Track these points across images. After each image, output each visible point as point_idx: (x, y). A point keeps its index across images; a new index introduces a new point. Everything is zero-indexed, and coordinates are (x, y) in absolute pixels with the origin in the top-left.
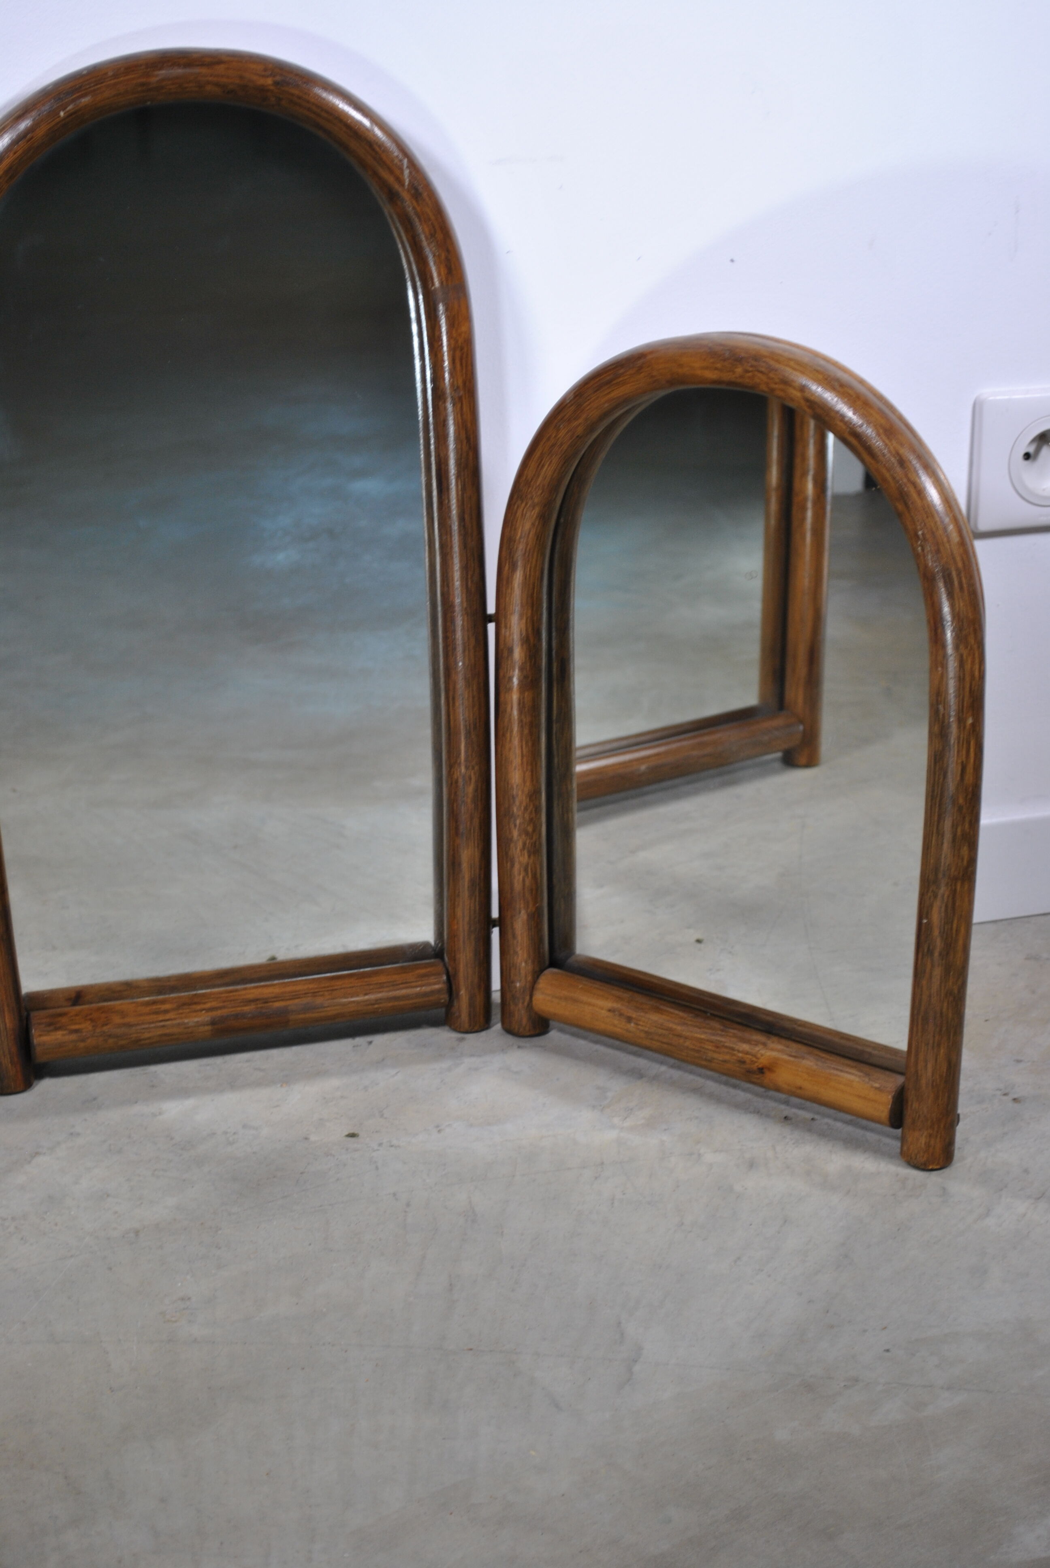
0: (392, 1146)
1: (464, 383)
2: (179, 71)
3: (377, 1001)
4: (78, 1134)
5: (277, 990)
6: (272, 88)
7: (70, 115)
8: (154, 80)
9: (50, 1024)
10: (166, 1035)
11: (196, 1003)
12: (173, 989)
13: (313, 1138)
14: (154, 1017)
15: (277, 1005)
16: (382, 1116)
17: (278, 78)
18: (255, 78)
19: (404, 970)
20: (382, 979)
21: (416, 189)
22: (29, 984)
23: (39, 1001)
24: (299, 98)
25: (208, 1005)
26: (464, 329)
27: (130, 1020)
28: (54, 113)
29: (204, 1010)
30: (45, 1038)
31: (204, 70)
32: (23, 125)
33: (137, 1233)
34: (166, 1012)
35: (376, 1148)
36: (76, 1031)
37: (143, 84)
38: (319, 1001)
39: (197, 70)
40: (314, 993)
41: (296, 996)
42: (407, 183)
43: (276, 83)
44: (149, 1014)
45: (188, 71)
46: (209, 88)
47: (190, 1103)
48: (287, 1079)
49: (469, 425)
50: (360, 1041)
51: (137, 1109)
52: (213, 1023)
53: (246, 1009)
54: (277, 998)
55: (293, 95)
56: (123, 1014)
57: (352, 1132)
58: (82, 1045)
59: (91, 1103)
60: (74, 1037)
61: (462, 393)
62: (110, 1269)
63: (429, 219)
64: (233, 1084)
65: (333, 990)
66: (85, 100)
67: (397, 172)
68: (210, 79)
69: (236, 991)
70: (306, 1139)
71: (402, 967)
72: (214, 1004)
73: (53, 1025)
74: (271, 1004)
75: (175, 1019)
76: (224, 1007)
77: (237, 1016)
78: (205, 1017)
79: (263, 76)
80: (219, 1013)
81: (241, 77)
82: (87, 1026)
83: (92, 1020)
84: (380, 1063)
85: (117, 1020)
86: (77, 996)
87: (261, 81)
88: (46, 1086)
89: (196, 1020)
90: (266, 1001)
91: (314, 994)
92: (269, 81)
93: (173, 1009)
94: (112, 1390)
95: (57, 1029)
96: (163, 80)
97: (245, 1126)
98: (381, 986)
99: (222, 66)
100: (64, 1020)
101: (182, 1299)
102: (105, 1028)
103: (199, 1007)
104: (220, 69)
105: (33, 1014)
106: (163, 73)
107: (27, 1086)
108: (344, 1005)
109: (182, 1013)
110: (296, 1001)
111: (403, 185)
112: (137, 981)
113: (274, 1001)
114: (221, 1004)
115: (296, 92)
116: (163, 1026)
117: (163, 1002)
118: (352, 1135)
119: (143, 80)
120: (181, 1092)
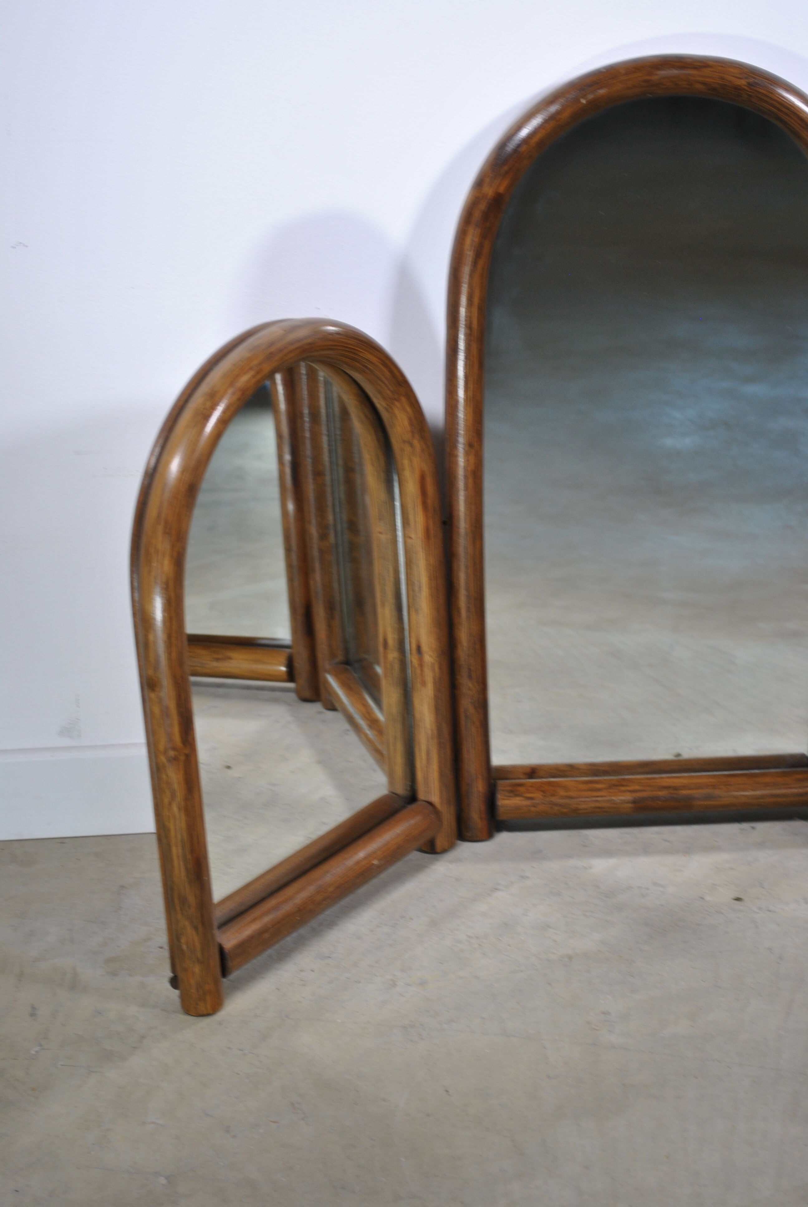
0: (769, 911)
2: (675, 72)
3: (762, 797)
4: (528, 878)
5: (685, 781)
6: (745, 87)
7: (590, 102)
8: (655, 78)
9: (511, 791)
10: (599, 808)
11: (621, 786)
12: (605, 773)
13: (708, 898)
14: (590, 793)
15: (685, 792)
16: (761, 886)
17: (751, 80)
18: (732, 79)
19: (784, 774)
20: (767, 780)
22: (497, 760)
23: (504, 773)
24: (766, 96)
25: (631, 788)
27: (571, 794)
28: (577, 100)
29: (627, 791)
30: (507, 802)
31: (694, 72)
32: (553, 109)
33: (570, 958)
34: (599, 790)
35: (756, 911)
36: (530, 798)
37: (646, 81)
38: (717, 792)
39: (688, 72)
41: (699, 787)
43: (749, 84)
44: (585, 790)
45: (681, 72)
46: (698, 86)
47: (612, 862)
48: (687, 850)
50: (746, 826)
51: (573, 862)
52: (634, 802)
53: (661, 793)
54: (685, 787)
55: (761, 93)
56: (566, 788)
57: (737, 896)
58: (533, 809)
59: (537, 855)
60: (528, 802)
62: (549, 984)
64: (647, 850)
65: (726, 785)
66: (602, 92)
68: (698, 79)
69: (654, 778)
70: (702, 898)
71: (784, 772)
72: (637, 787)
73: (514, 792)
74: (680, 791)
75: (605, 796)
76: (645, 791)
77: (654, 799)
78: (628, 797)
79: (741, 78)
80: (640, 794)
81: (722, 79)
82: (538, 795)
83: (543, 791)
84: (761, 845)
85: (562, 793)
86: (532, 772)
87: (737, 82)
88: (504, 838)
89: (622, 798)
90: (676, 788)
91: (714, 786)
92: (744, 82)
93: (605, 789)
94: (549, 1077)
95: (517, 795)
96: (662, 78)
97: (655, 884)
98: (766, 785)
99: (709, 69)
100: (521, 789)
101: (604, 1013)
102: (553, 799)
103: (623, 788)
104: (707, 71)
105: (500, 782)
106: (663, 73)
107: (489, 836)
108: (735, 797)
109: (611, 792)
110: (700, 791)
112: (579, 764)
113: (683, 790)
114: (641, 788)
116: (596, 801)
117: (597, 782)
118: (738, 899)
119: (648, 78)
120: (606, 852)
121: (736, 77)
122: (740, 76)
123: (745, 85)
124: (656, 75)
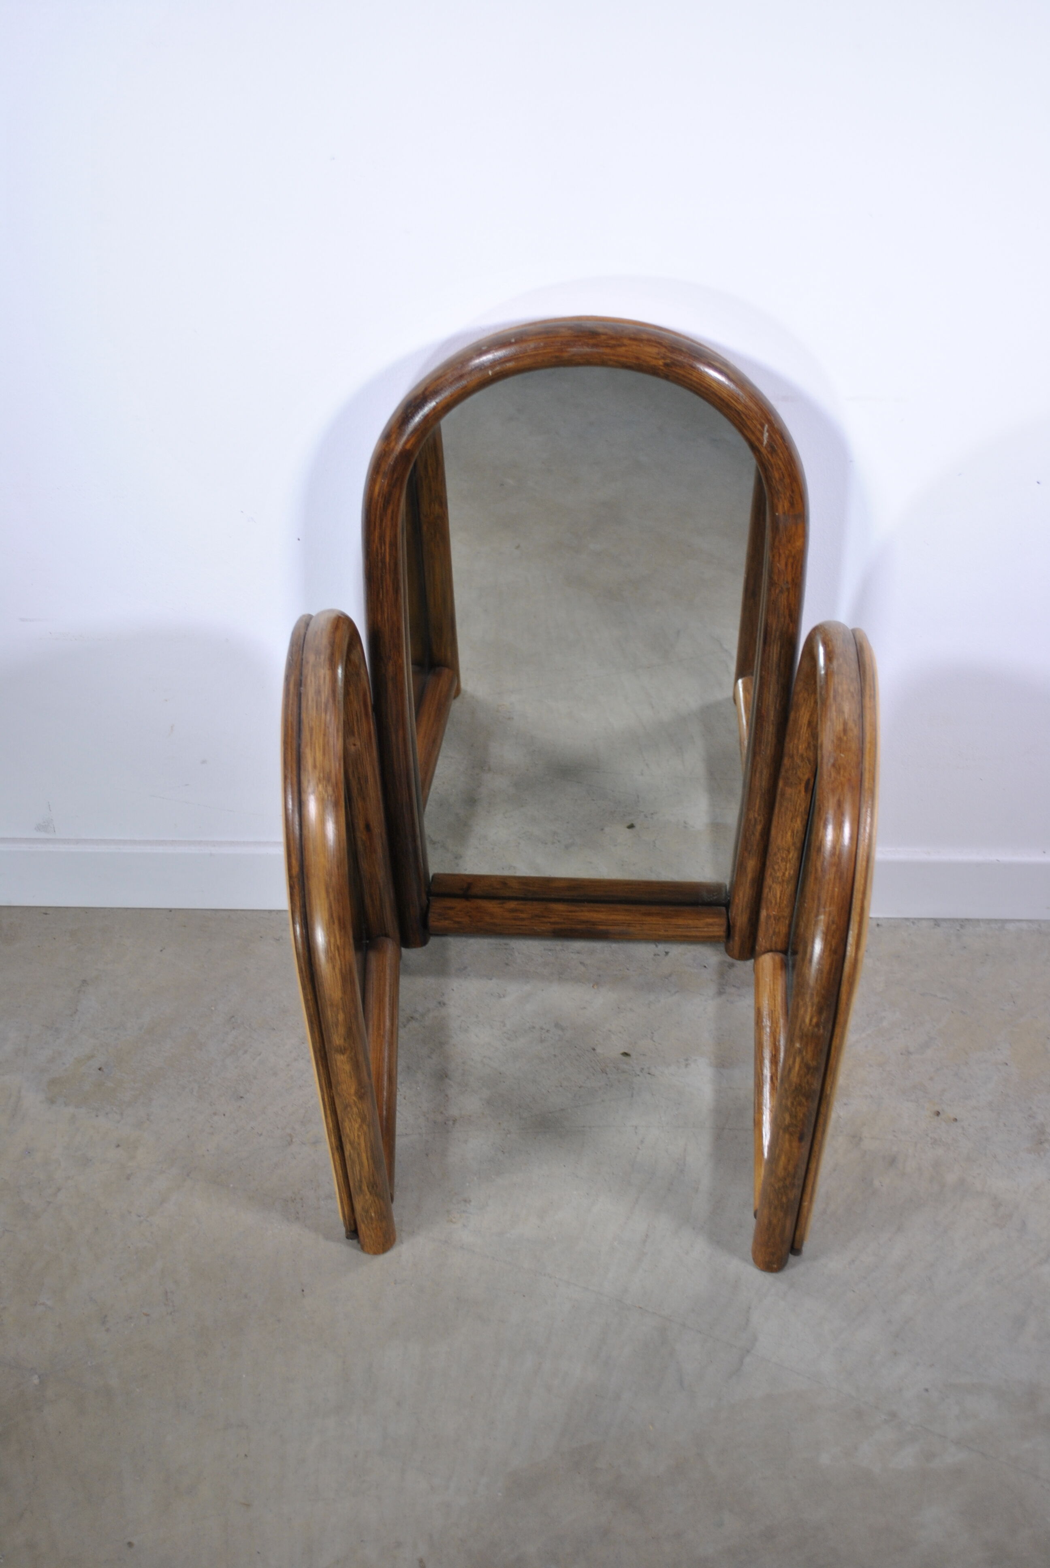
0: (649, 1074)
1: (793, 580)
5: (603, 916)
6: (662, 368)
7: (496, 374)
11: (544, 917)
13: (599, 1049)
15: (601, 927)
16: (652, 1039)
17: (668, 361)
18: (648, 359)
20: (680, 921)
21: (772, 447)
22: (433, 868)
23: (437, 882)
24: (683, 376)
25: (552, 920)
26: (798, 544)
29: (550, 922)
30: (436, 923)
31: (607, 351)
34: (523, 919)
35: (638, 1073)
36: (459, 923)
37: (556, 357)
39: (602, 350)
40: (629, 923)
41: (615, 923)
42: (765, 442)
43: (666, 365)
45: (595, 350)
48: (598, 980)
49: (792, 606)
53: (579, 927)
54: (602, 922)
55: (678, 373)
57: (626, 1051)
61: (790, 586)
63: (780, 469)
65: (643, 924)
67: (759, 434)
68: (612, 357)
70: (594, 1049)
72: (556, 919)
73: (444, 915)
74: (598, 926)
75: (527, 925)
76: (564, 923)
77: (571, 930)
78: (549, 927)
79: (656, 359)
80: (559, 926)
81: (638, 358)
86: (468, 887)
87: (654, 362)
89: (542, 928)
90: (594, 924)
92: (661, 362)
95: (445, 919)
96: (574, 355)
98: (678, 927)
99: (624, 349)
103: (546, 920)
105: (433, 902)
107: (424, 943)
108: (649, 935)
109: (533, 923)
110: (615, 927)
111: (762, 444)
113: (599, 925)
114: (562, 921)
115: (681, 372)
116: (520, 929)
118: (626, 1054)
119: (557, 354)
121: (653, 358)
122: (657, 357)
123: (661, 365)
124: (567, 352)
